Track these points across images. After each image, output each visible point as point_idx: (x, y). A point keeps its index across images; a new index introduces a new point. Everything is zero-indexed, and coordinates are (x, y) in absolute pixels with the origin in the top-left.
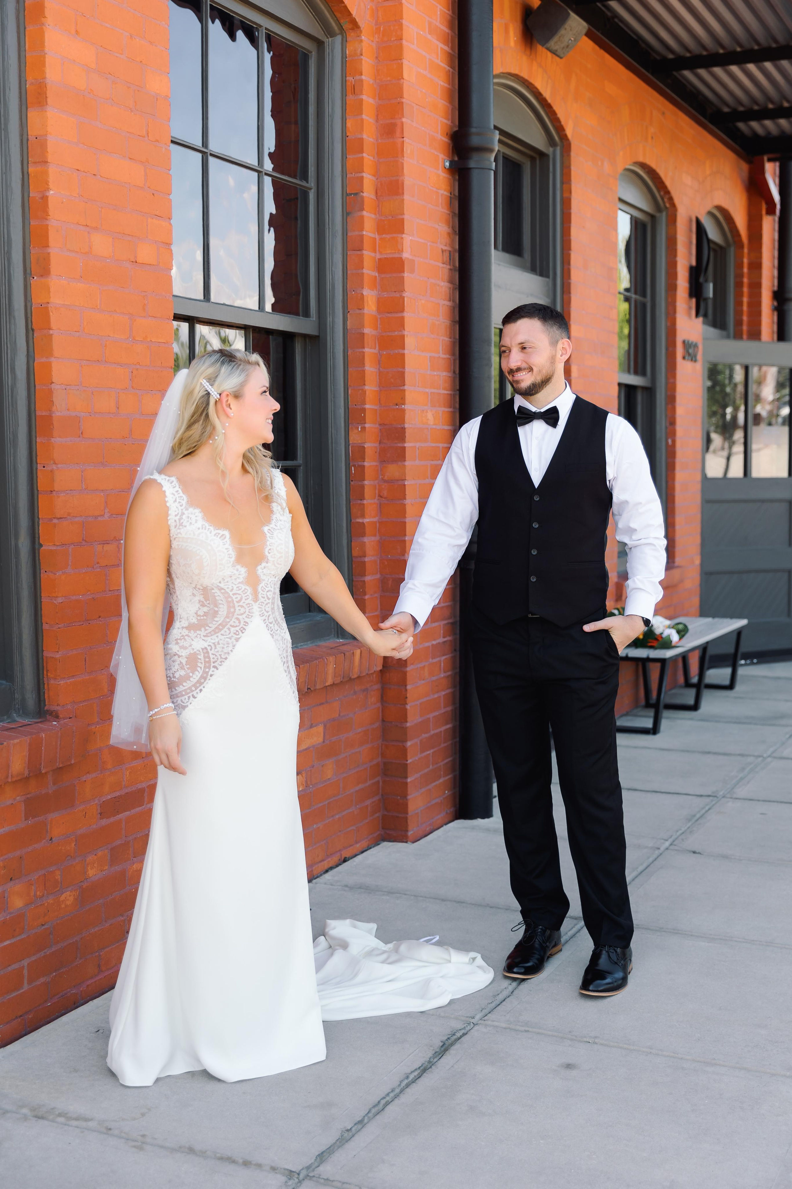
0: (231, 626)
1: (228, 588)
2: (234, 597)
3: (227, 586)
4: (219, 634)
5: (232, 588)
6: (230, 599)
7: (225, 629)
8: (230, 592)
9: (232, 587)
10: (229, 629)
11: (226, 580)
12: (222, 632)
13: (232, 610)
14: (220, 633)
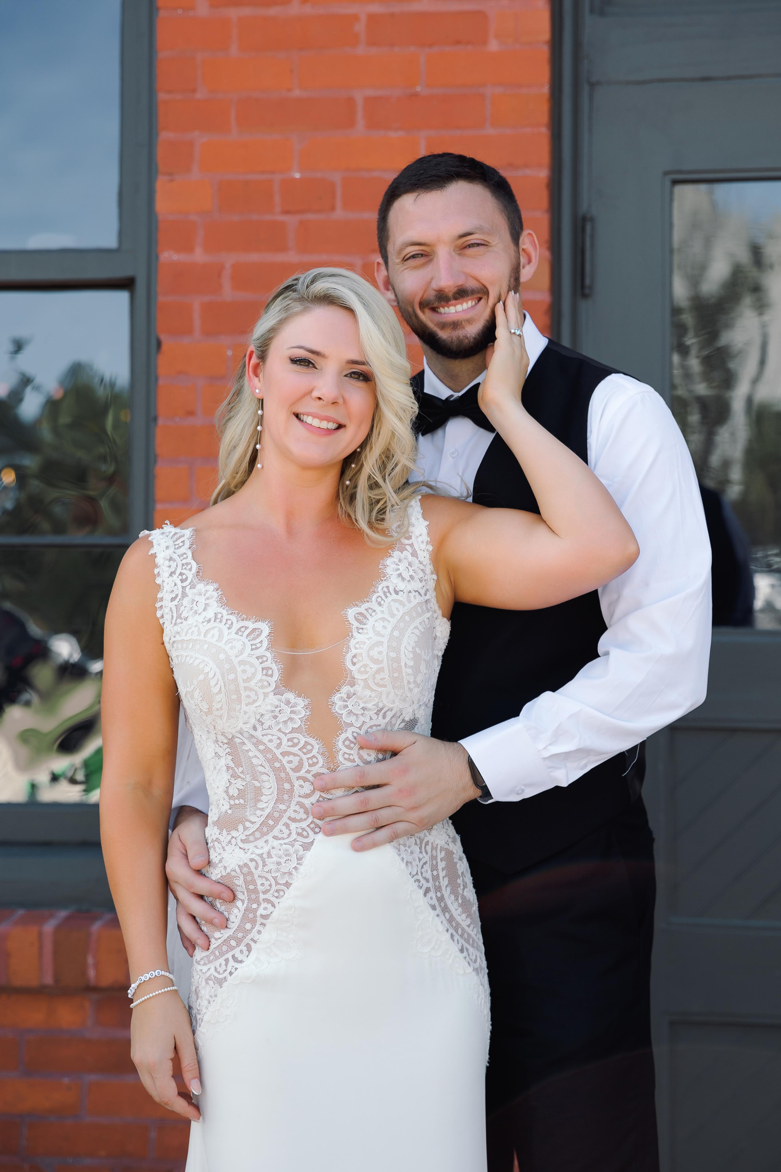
0: (290, 818)
1: (271, 741)
2: (285, 760)
3: (270, 737)
4: (269, 837)
5: (279, 741)
6: (277, 765)
7: (280, 826)
8: (275, 750)
9: (279, 738)
10: (287, 826)
11: (266, 726)
12: (276, 832)
13: (287, 786)
14: (271, 835)
